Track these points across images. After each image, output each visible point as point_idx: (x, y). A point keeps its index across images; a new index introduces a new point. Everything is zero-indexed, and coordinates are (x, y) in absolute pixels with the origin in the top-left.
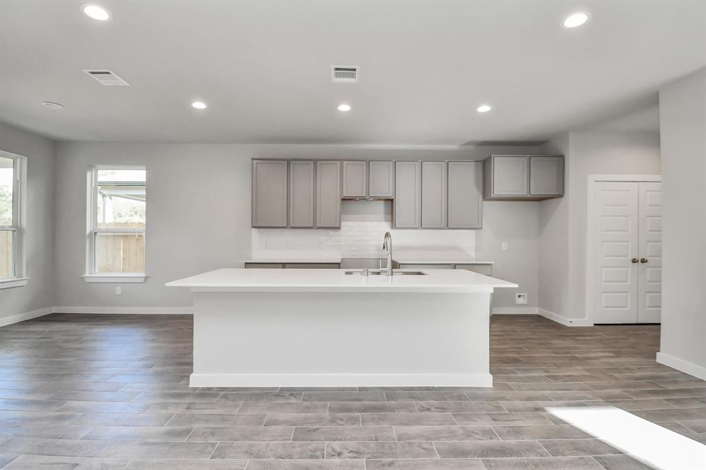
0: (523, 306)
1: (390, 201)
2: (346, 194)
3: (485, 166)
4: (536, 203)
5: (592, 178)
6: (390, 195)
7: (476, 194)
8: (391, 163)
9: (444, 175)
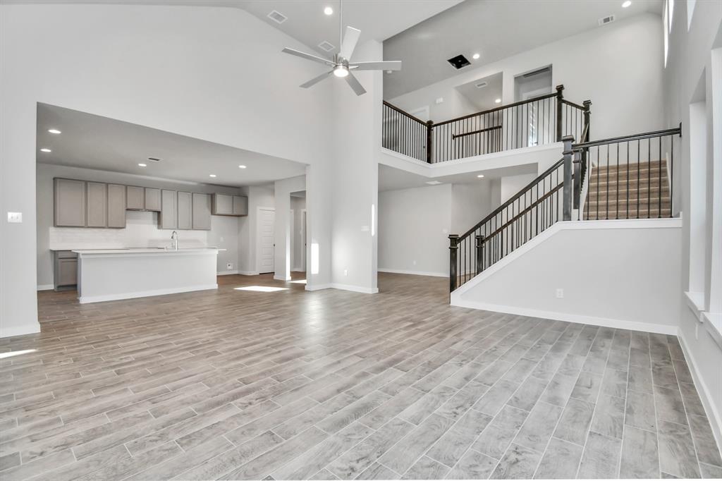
0: (231, 270)
1: (159, 213)
2: (129, 207)
3: (212, 198)
4: (237, 218)
5: (258, 208)
6: (159, 209)
7: (208, 212)
8: (159, 191)
9: (191, 200)
